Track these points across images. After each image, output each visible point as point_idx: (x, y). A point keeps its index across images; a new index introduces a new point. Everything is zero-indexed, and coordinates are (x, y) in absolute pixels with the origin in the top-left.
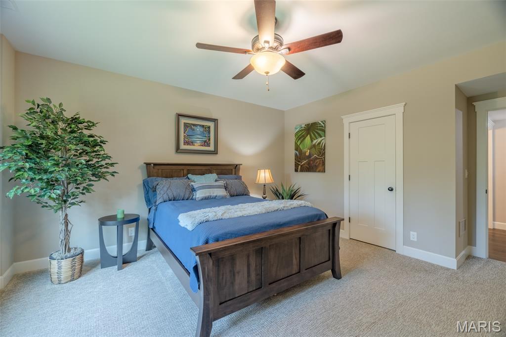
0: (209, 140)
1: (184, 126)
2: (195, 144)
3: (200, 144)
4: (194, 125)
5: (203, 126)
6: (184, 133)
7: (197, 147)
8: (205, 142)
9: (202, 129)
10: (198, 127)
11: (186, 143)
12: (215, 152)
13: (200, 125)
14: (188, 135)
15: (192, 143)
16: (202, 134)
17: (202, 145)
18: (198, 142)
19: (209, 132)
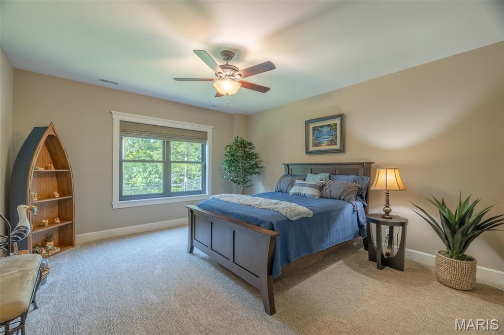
0: (336, 138)
1: (313, 130)
2: (322, 144)
3: (326, 144)
4: (321, 127)
5: (329, 125)
6: (313, 136)
7: (324, 147)
8: (332, 140)
9: (328, 129)
10: (325, 128)
11: (315, 145)
12: (342, 150)
13: (327, 125)
14: (316, 138)
15: (319, 144)
16: (329, 133)
17: (329, 145)
18: (325, 142)
19: (336, 131)
